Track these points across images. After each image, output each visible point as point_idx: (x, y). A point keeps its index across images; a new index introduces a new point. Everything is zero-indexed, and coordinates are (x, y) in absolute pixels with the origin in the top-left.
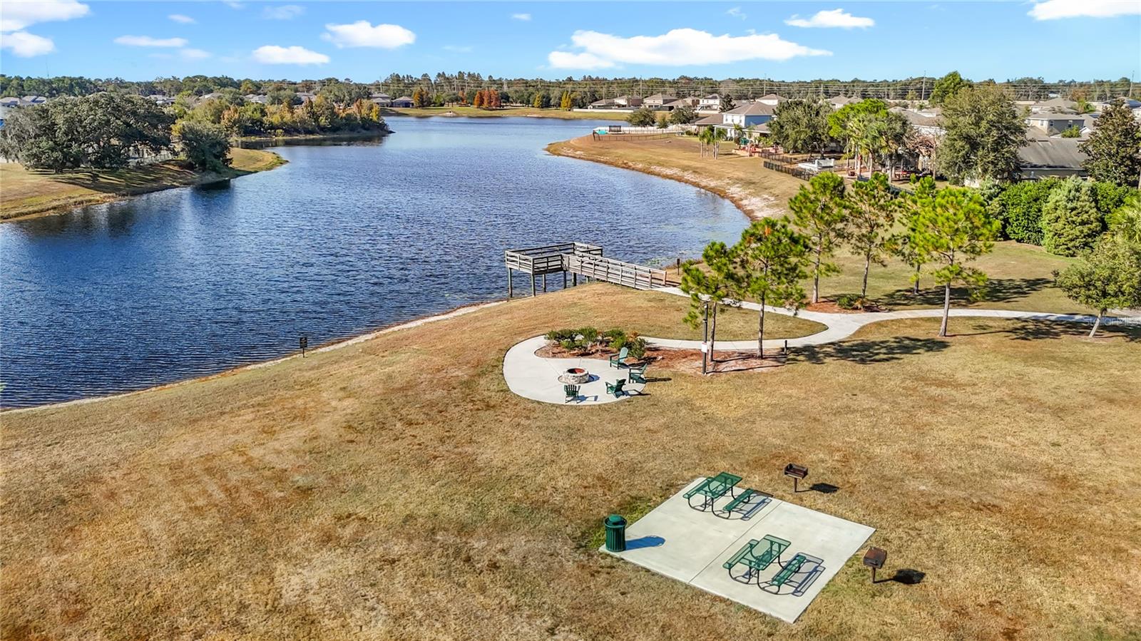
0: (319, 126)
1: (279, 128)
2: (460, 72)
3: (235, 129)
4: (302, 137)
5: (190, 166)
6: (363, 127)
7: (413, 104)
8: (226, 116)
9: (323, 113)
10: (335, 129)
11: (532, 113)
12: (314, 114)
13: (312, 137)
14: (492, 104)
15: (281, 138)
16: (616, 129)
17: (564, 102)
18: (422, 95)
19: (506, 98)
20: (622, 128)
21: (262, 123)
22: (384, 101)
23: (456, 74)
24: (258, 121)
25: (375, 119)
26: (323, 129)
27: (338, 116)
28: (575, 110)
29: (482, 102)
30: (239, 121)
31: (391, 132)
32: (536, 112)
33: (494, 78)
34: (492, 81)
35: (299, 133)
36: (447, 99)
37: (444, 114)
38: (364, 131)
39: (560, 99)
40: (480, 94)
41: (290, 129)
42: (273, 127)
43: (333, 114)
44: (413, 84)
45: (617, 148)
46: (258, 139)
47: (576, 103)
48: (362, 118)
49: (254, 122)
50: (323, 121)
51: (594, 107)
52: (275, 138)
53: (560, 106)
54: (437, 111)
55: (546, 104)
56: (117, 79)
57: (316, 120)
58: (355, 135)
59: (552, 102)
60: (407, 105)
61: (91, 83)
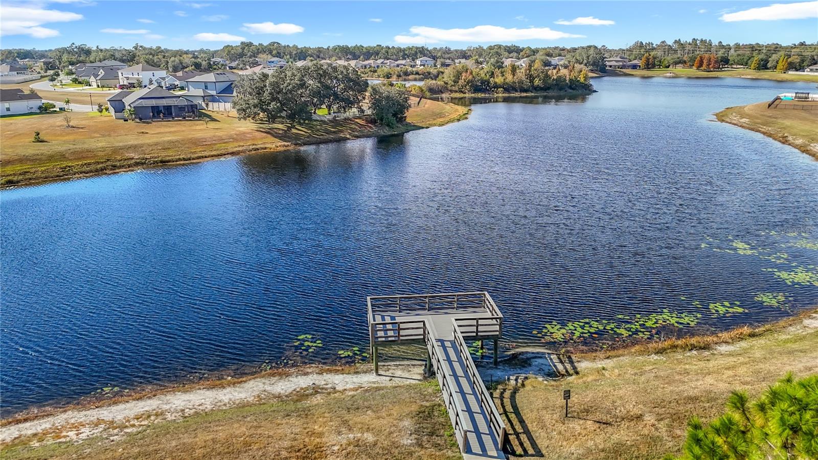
0: (533, 86)
1: (501, 87)
2: (694, 39)
3: (467, 87)
4: (517, 94)
5: (373, 122)
6: (570, 88)
7: (640, 66)
8: (463, 77)
9: (538, 76)
10: (546, 88)
11: (746, 75)
12: (531, 76)
13: (525, 94)
14: (711, 66)
15: (500, 95)
16: (804, 95)
17: (780, 65)
18: (649, 59)
19: (725, 61)
20: (810, 96)
21: (489, 82)
22: (617, 64)
23: (690, 40)
24: (486, 81)
25: (582, 80)
26: (536, 89)
27: (550, 78)
28: (790, 72)
29: (701, 65)
30: (472, 81)
31: (596, 91)
32: (751, 73)
33: (724, 44)
34: (721, 46)
35: (516, 91)
36: (671, 62)
37: (665, 75)
38: (571, 91)
39: (777, 62)
40: (701, 57)
41: (508, 88)
42: (496, 86)
43: (547, 76)
44: (653, 49)
45: (786, 117)
46: (483, 95)
47: (791, 66)
48: (570, 80)
49: (483, 82)
50: (537, 82)
51: (811, 70)
52: (496, 95)
53: (776, 68)
54: (658, 72)
55: (763, 66)
56: (446, 48)
57: (532, 81)
58: (562, 93)
59: (769, 65)
60: (635, 67)
61: (428, 51)
